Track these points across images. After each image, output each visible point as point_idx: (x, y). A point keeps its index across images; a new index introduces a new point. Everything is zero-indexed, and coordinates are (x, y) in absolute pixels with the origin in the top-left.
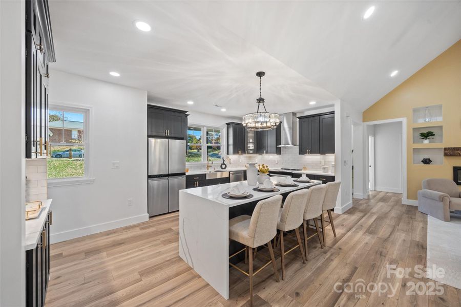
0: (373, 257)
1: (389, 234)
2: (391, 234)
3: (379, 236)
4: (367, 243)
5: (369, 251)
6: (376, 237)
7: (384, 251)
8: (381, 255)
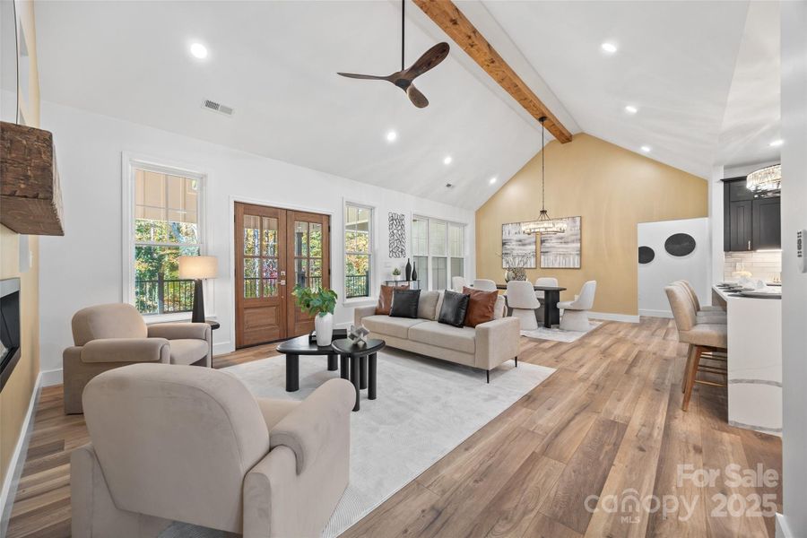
0: (608, 383)
1: (572, 423)
2: (569, 421)
3: (595, 416)
4: (619, 400)
5: (614, 390)
6: (602, 415)
7: (591, 390)
8: (597, 386)
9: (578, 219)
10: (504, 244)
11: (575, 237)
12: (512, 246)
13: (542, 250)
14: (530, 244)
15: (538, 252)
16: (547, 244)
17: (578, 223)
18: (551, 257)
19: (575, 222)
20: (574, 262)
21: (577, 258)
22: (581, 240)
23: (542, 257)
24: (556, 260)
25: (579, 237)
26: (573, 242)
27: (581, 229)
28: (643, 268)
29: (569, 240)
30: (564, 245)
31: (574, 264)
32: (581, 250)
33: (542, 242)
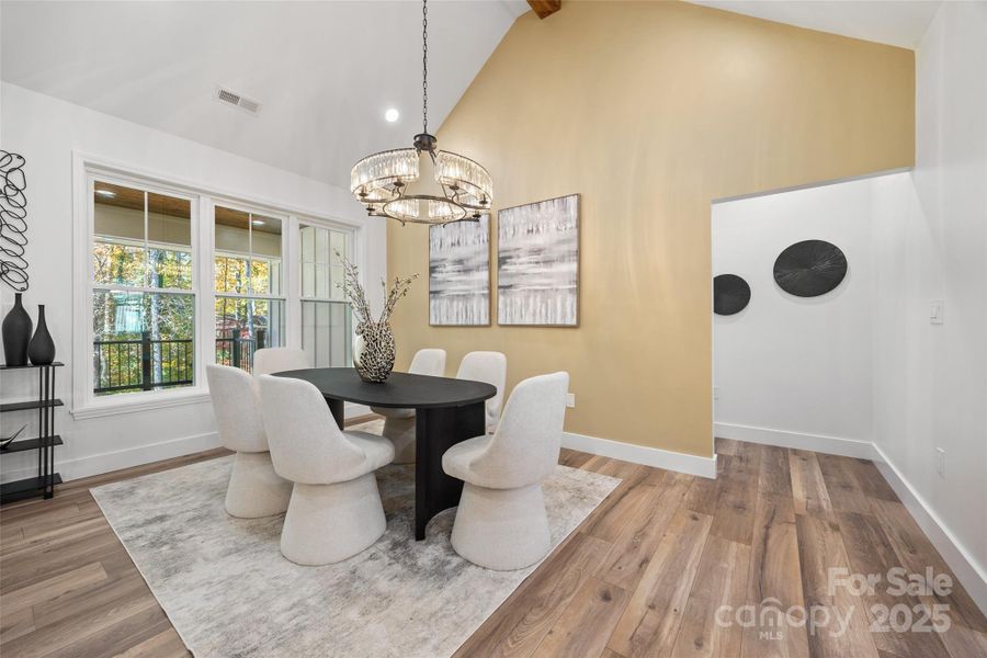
9: (572, 202)
10: (432, 270)
11: (565, 248)
12: (447, 273)
13: (503, 282)
14: (478, 268)
15: (495, 289)
16: (510, 268)
17: (573, 212)
18: (517, 298)
19: (565, 210)
20: (564, 311)
21: (571, 300)
22: (579, 253)
23: (501, 298)
24: (528, 305)
25: (574, 247)
26: (562, 259)
27: (579, 226)
28: (723, 326)
29: (554, 256)
30: (543, 269)
31: (564, 317)
32: (579, 281)
33: (502, 261)
